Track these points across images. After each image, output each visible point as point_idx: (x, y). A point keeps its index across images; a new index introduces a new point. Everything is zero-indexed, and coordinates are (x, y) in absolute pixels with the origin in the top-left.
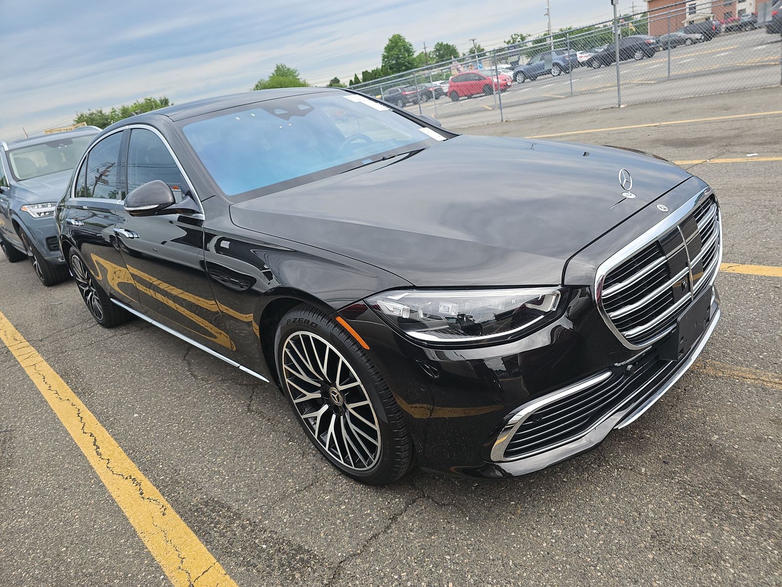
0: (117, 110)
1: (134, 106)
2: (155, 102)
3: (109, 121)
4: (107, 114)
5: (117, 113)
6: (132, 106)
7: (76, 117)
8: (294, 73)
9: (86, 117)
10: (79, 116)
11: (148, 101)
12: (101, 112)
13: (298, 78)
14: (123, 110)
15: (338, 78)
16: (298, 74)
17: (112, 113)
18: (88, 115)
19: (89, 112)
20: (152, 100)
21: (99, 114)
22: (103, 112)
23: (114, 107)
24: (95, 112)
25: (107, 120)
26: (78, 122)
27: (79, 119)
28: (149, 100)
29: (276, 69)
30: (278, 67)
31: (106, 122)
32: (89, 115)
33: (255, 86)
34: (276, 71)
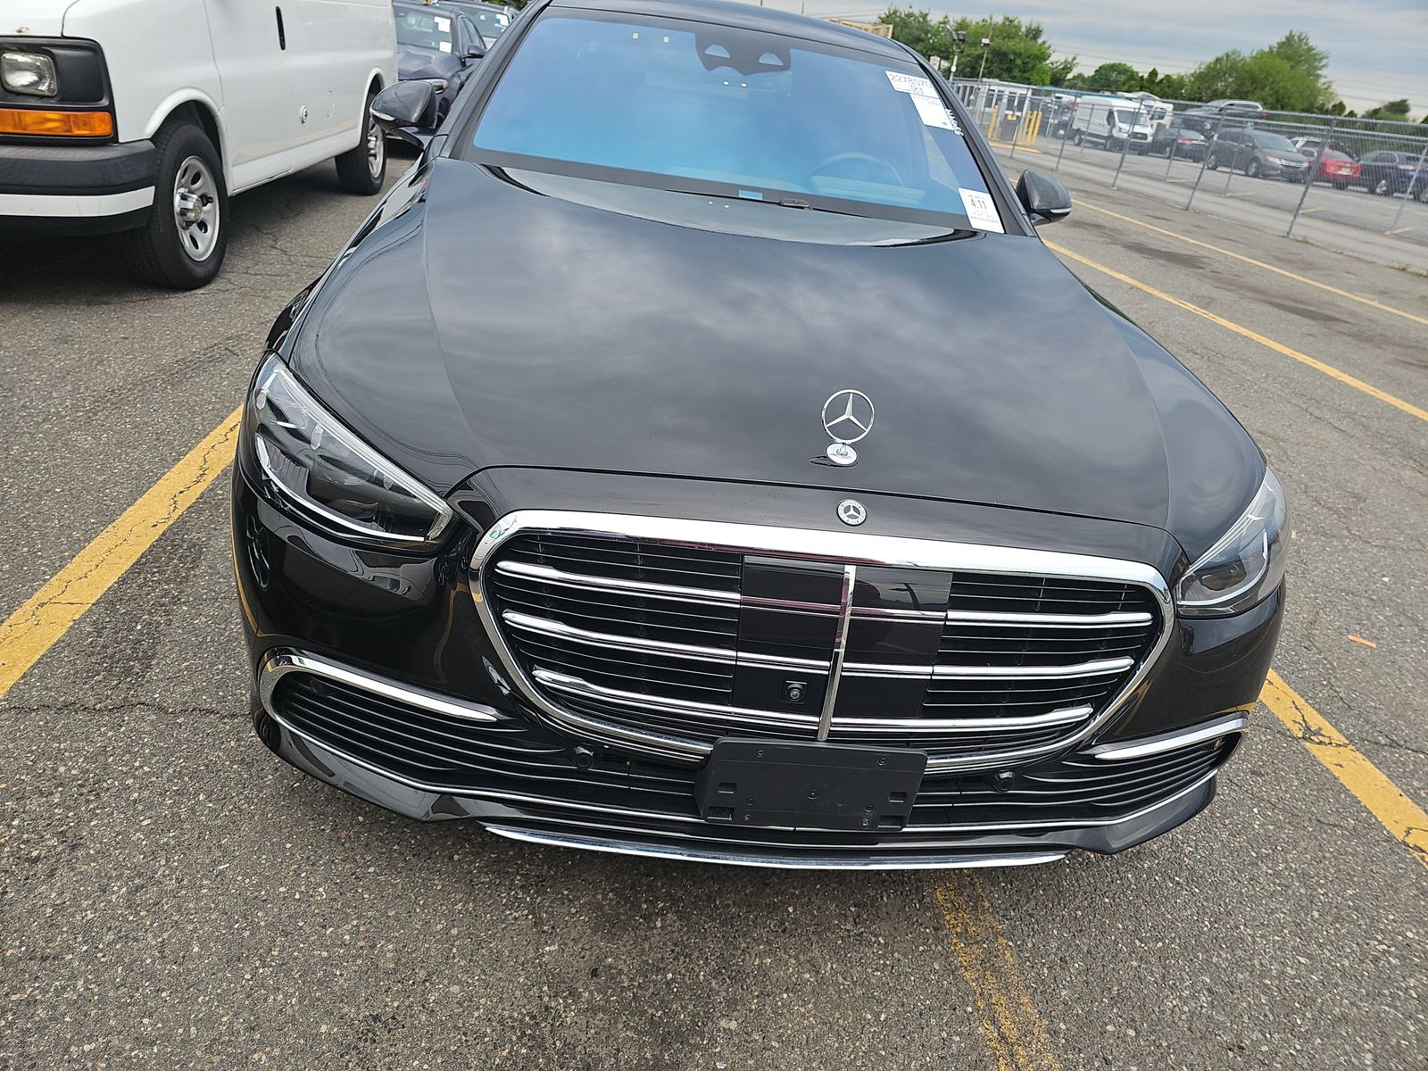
0: (951, 22)
1: (981, 23)
2: (1018, 28)
3: (929, 35)
4: (932, 23)
5: (948, 26)
6: (977, 23)
7: (884, 12)
8: (1316, 60)
9: (900, 17)
10: (892, 12)
11: (1007, 23)
12: (925, 17)
13: (1319, 72)
14: (960, 24)
15: (1409, 102)
16: (1324, 66)
17: (940, 23)
18: (903, 16)
19: (908, 10)
20: (1016, 23)
21: (921, 19)
22: (929, 18)
23: (949, 14)
24: (917, 13)
25: (927, 35)
26: (883, 21)
27: (888, 17)
28: (1011, 21)
29: (1284, 40)
30: (1289, 39)
31: (923, 36)
32: (906, 16)
33: (1214, 59)
34: (1281, 45)
